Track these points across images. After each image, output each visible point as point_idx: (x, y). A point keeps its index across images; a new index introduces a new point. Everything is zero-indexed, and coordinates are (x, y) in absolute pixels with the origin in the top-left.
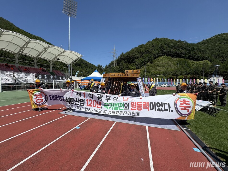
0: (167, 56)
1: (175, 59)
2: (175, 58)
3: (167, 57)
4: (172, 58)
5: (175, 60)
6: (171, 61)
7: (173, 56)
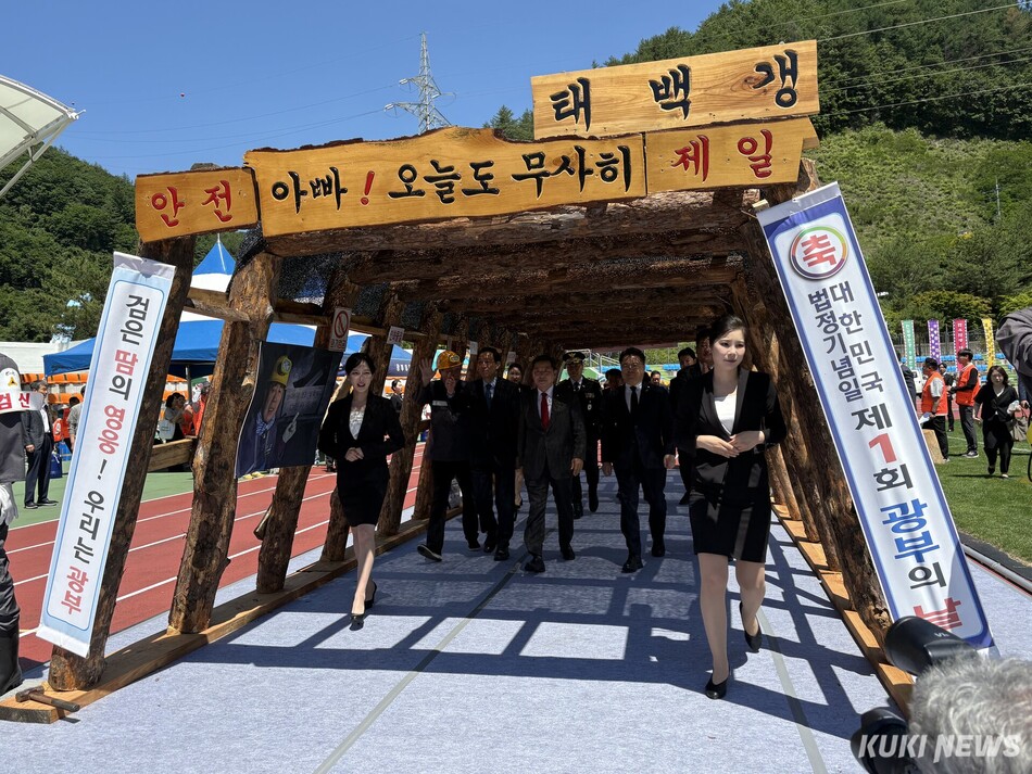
0: (888, 126)
1: (955, 150)
2: (962, 144)
3: (888, 139)
4: (938, 144)
5: (964, 157)
6: (930, 167)
7: (938, 125)
